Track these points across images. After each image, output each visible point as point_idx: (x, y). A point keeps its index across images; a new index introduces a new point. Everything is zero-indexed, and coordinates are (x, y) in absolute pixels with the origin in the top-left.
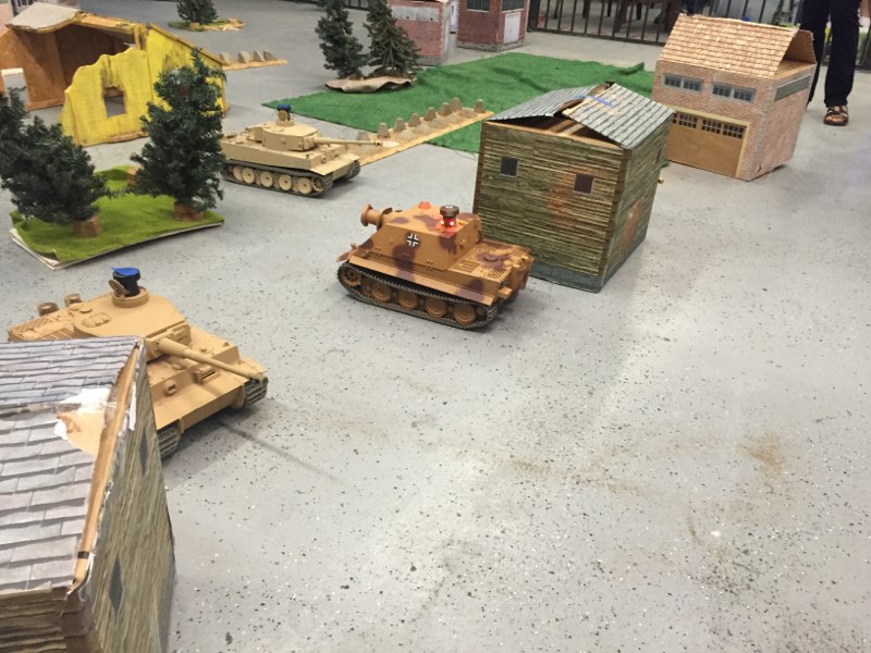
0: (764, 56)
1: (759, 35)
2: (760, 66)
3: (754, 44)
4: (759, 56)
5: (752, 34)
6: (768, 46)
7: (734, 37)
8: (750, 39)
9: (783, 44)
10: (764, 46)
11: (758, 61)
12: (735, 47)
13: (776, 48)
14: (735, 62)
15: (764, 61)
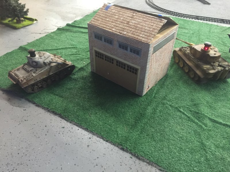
0: (146, 31)
1: (145, 19)
2: (143, 36)
3: (141, 24)
4: (143, 30)
5: (141, 18)
6: (149, 26)
7: (131, 18)
8: (139, 21)
9: (158, 26)
10: (146, 25)
11: (143, 33)
12: (131, 24)
13: (154, 27)
14: (129, 31)
15: (146, 34)
